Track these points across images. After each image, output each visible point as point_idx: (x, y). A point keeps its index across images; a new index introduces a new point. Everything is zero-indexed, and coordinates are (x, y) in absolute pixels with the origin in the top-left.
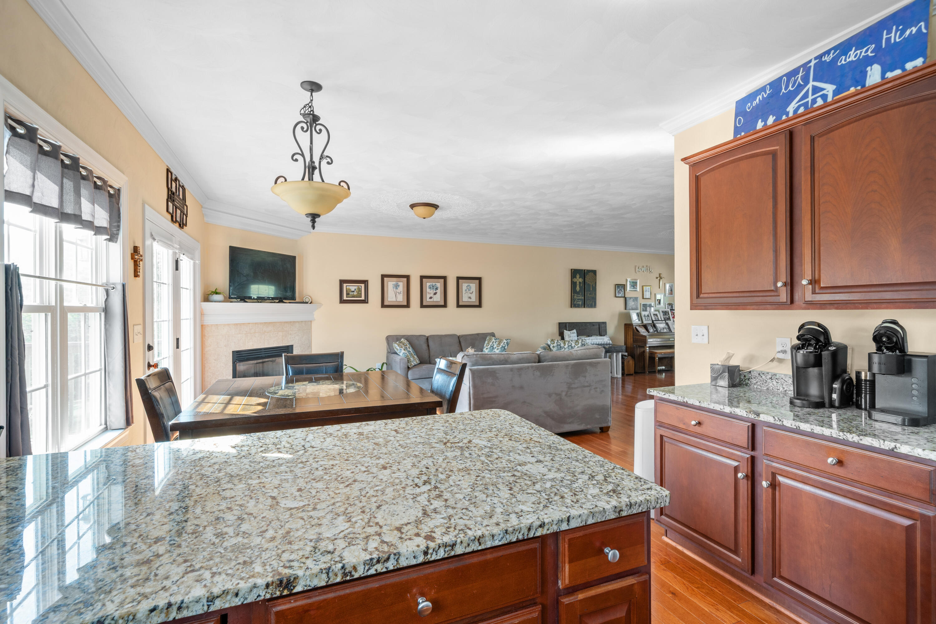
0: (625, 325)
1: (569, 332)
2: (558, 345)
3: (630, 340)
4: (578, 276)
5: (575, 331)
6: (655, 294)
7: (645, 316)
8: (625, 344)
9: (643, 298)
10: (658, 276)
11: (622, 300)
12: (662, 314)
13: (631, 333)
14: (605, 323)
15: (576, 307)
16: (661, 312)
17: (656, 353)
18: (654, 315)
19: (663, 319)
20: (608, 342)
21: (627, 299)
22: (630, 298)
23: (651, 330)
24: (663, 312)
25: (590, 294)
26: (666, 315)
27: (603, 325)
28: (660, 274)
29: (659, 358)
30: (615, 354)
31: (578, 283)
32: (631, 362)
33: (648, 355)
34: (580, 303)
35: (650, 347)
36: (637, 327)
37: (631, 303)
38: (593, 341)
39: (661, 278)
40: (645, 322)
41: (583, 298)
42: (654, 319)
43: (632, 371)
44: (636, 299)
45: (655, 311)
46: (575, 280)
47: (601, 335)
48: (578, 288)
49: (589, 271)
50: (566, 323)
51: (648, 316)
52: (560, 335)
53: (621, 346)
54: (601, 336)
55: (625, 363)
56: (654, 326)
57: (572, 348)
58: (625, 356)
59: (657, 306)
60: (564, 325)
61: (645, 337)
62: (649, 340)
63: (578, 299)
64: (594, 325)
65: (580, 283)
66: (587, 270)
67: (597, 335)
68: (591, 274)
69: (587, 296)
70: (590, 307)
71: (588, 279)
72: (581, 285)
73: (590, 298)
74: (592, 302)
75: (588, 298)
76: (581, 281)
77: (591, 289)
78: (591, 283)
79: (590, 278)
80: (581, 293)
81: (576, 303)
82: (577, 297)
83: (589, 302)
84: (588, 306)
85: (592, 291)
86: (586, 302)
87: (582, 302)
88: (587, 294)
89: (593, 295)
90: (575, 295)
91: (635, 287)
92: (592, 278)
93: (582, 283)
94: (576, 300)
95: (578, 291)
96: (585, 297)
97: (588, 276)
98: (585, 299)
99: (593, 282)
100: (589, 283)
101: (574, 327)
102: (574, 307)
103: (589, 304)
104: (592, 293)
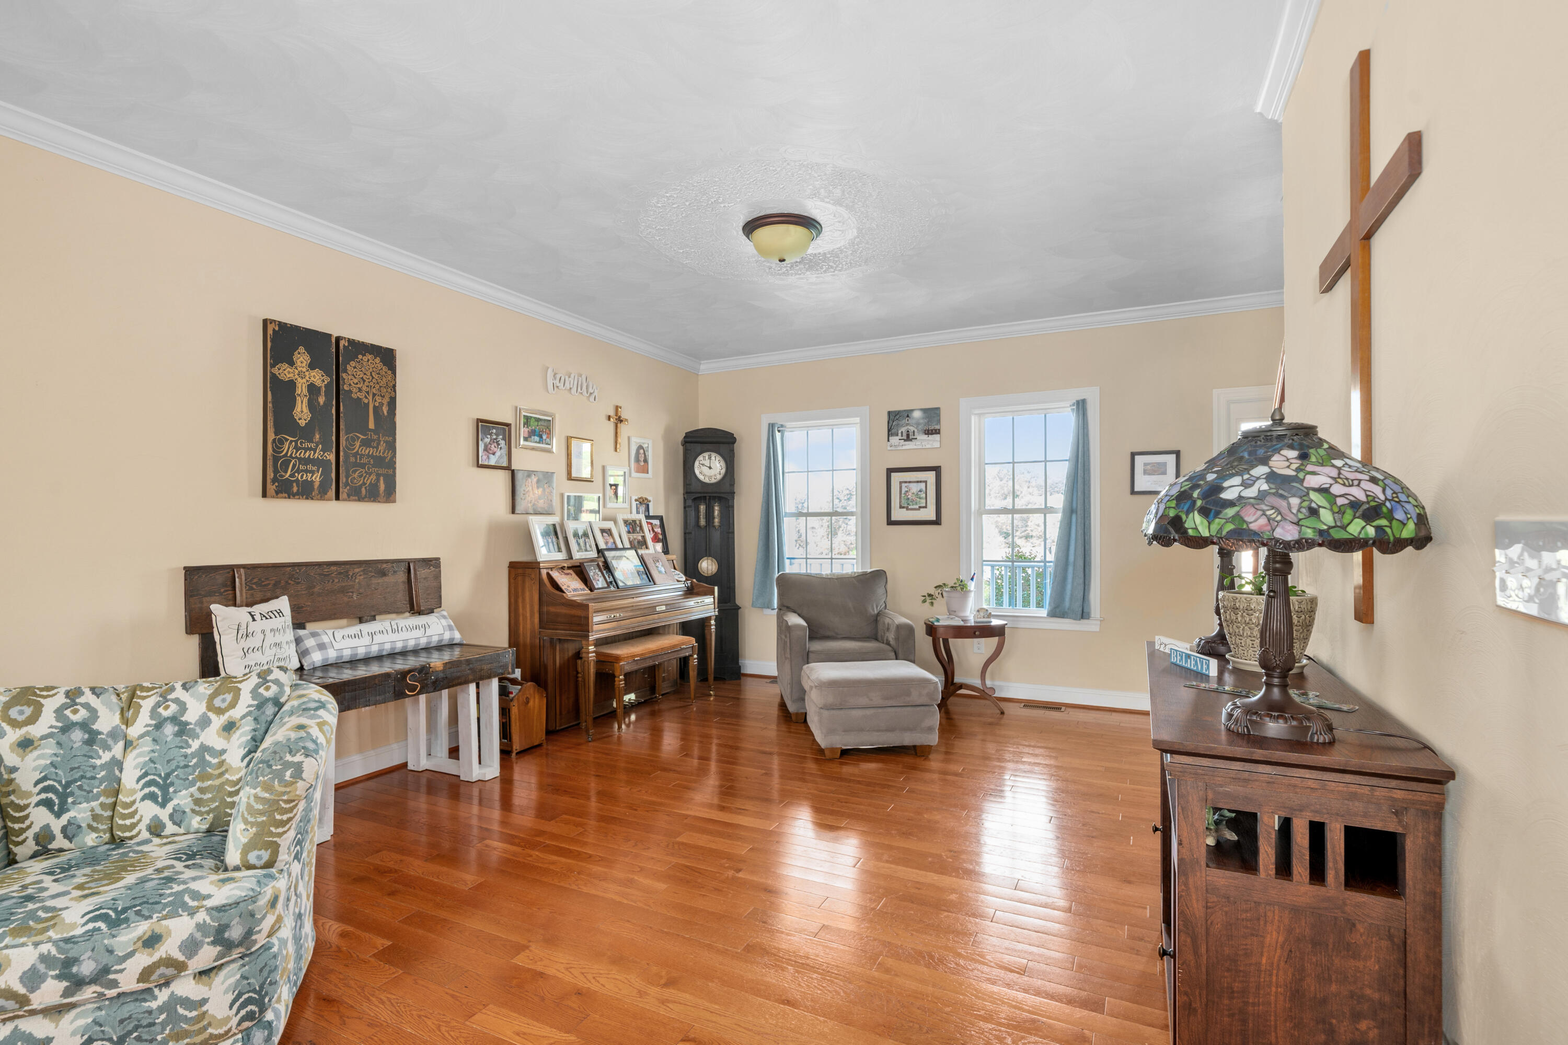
0: (513, 566)
1: (240, 614)
2: (67, 728)
3: (531, 620)
4: (302, 358)
5: (283, 603)
6: (604, 468)
7: (576, 535)
8: (514, 639)
9: (570, 478)
10: (612, 413)
11: (502, 478)
12: (624, 529)
13: (531, 596)
14: (433, 563)
15: (291, 495)
16: (621, 523)
17: (617, 659)
18: (603, 531)
19: (627, 545)
20: (447, 636)
21: (519, 476)
22: (529, 474)
23: (599, 582)
24: (626, 522)
25: (366, 443)
26: (634, 531)
27: (423, 572)
28: (617, 408)
29: (627, 675)
30: (472, 687)
31: (301, 388)
32: (537, 703)
33: (592, 670)
34: (317, 478)
35: (601, 642)
36: (555, 575)
37: (530, 493)
38: (378, 639)
39: (620, 420)
40: (578, 555)
41: (332, 457)
42: (602, 546)
43: (539, 735)
44: (547, 477)
45: (605, 519)
46: (285, 372)
47: (415, 609)
48: (302, 412)
49: (359, 348)
50: (231, 569)
51: (585, 535)
52: (191, 629)
53: (497, 653)
54: (420, 613)
55: (515, 711)
56: (607, 567)
57: (183, 729)
58: (514, 682)
59: (610, 505)
60: (220, 578)
61: (584, 607)
62: (596, 619)
63: (305, 461)
64: (383, 574)
65: (312, 388)
66: (351, 342)
67: (399, 612)
68: (369, 361)
69: (349, 449)
70: (366, 496)
71: (356, 381)
72: (322, 400)
73: (364, 460)
74: (378, 480)
75: (356, 459)
76: (318, 383)
77: (371, 425)
78: (370, 398)
79: (362, 378)
80: (317, 436)
81: (292, 475)
82: (297, 448)
83: (361, 476)
84: (357, 495)
85: (375, 431)
86: (347, 478)
87: (325, 474)
88: (347, 440)
89: (381, 448)
90: (287, 440)
91: (544, 437)
92: (373, 378)
93: (323, 393)
94: (294, 466)
95: (302, 423)
96: (342, 454)
97: (355, 367)
98: (343, 462)
99: (380, 398)
100: (361, 395)
101: (283, 583)
102: (280, 495)
103: (361, 486)
104: (373, 441)
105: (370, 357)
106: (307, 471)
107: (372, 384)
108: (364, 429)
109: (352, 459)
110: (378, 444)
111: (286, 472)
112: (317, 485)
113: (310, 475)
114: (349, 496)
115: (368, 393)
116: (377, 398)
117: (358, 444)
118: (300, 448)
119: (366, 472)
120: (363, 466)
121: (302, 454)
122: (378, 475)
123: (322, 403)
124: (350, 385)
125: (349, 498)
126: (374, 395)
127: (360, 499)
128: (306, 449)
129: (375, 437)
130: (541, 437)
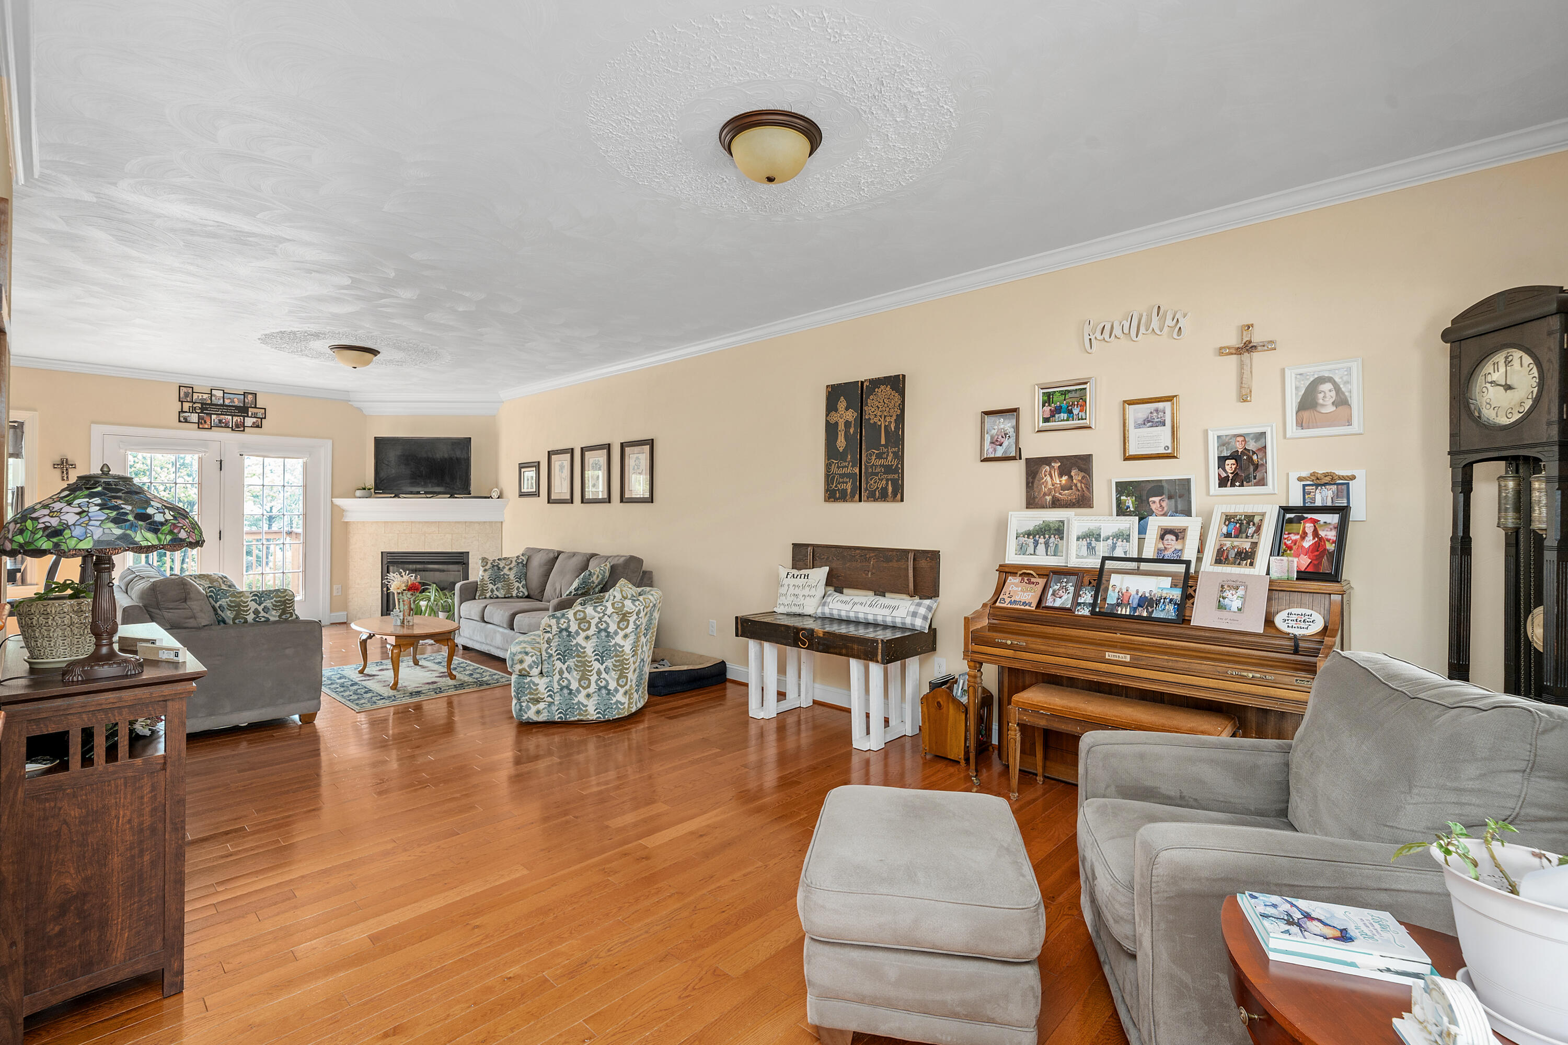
4: (842, 404)
9: (1126, 457)
15: (836, 500)
25: (879, 456)
27: (921, 562)
28: (1244, 330)
31: (841, 427)
34: (849, 487)
39: (1250, 347)
41: (857, 471)
46: (834, 417)
47: (914, 594)
48: (841, 442)
60: (804, 551)
63: (842, 476)
64: (889, 560)
65: (847, 424)
66: (872, 381)
67: (900, 593)
68: (885, 391)
69: (868, 463)
70: (879, 498)
71: (873, 410)
72: (852, 431)
73: (878, 470)
74: (887, 484)
75: (872, 470)
76: (851, 419)
77: (883, 442)
78: (882, 420)
79: (877, 406)
80: (849, 457)
81: (836, 486)
82: (838, 467)
83: (875, 483)
84: (872, 497)
85: (886, 446)
86: (867, 484)
87: (854, 484)
88: (867, 456)
89: (890, 458)
90: (833, 462)
91: (1076, 411)
92: (885, 403)
93: (853, 426)
94: (837, 479)
95: (841, 450)
96: (863, 467)
97: (873, 400)
98: (864, 473)
99: (889, 418)
100: (876, 420)
101: (830, 559)
102: (830, 500)
103: (875, 490)
104: (884, 453)
105: (882, 387)
106: (843, 483)
107: (884, 409)
108: (877, 445)
109: (870, 470)
110: (887, 455)
111: (833, 484)
112: (849, 491)
113: (845, 485)
114: (868, 498)
115: (881, 416)
116: (887, 418)
117: (874, 458)
118: (841, 467)
119: (879, 479)
120: (876, 474)
121: (841, 471)
122: (887, 480)
123: (852, 433)
124: (869, 414)
125: (867, 500)
126: (885, 416)
127: (875, 500)
128: (843, 467)
129: (885, 450)
130: (1070, 412)
